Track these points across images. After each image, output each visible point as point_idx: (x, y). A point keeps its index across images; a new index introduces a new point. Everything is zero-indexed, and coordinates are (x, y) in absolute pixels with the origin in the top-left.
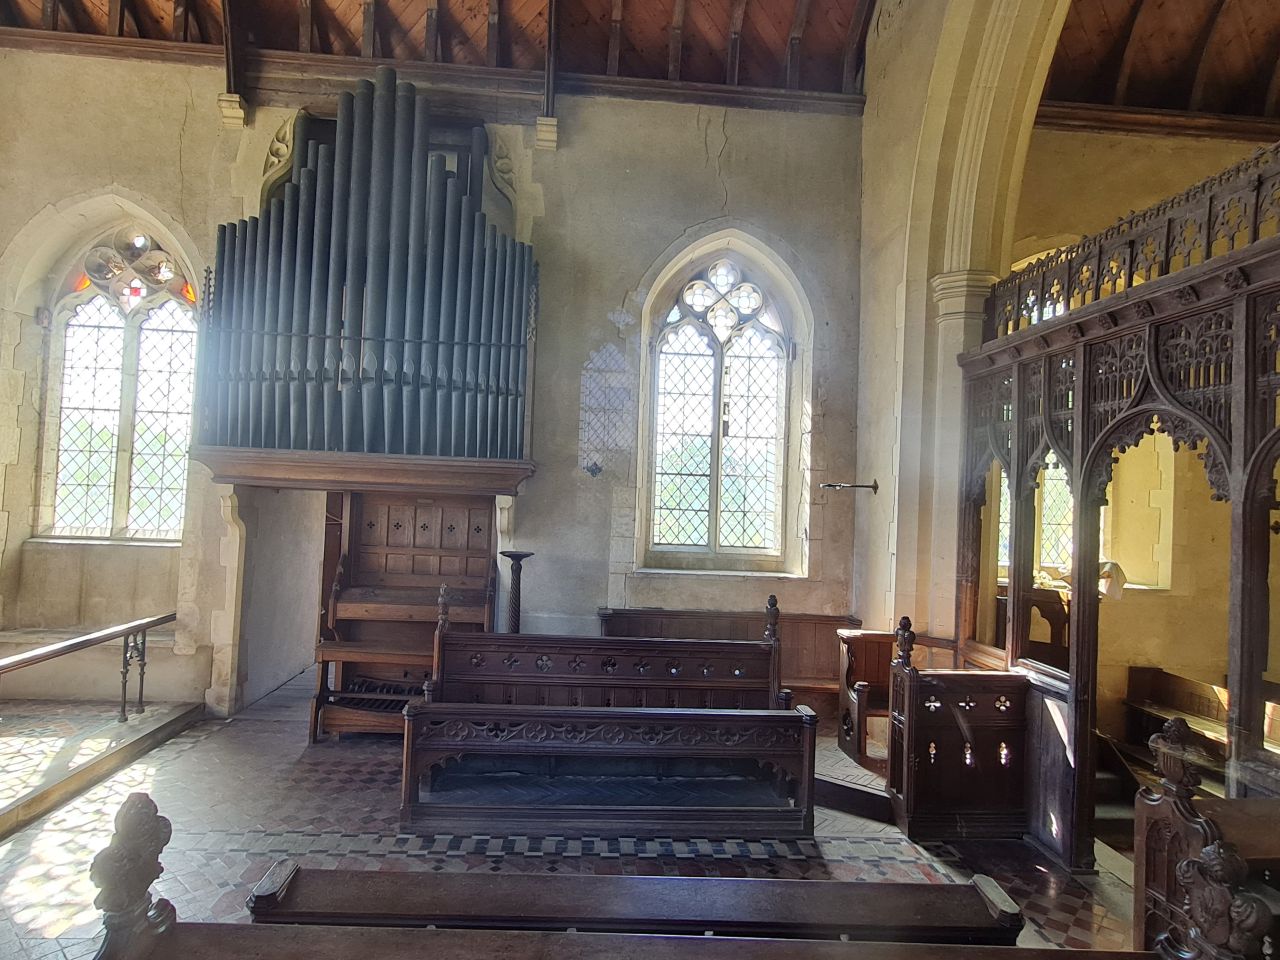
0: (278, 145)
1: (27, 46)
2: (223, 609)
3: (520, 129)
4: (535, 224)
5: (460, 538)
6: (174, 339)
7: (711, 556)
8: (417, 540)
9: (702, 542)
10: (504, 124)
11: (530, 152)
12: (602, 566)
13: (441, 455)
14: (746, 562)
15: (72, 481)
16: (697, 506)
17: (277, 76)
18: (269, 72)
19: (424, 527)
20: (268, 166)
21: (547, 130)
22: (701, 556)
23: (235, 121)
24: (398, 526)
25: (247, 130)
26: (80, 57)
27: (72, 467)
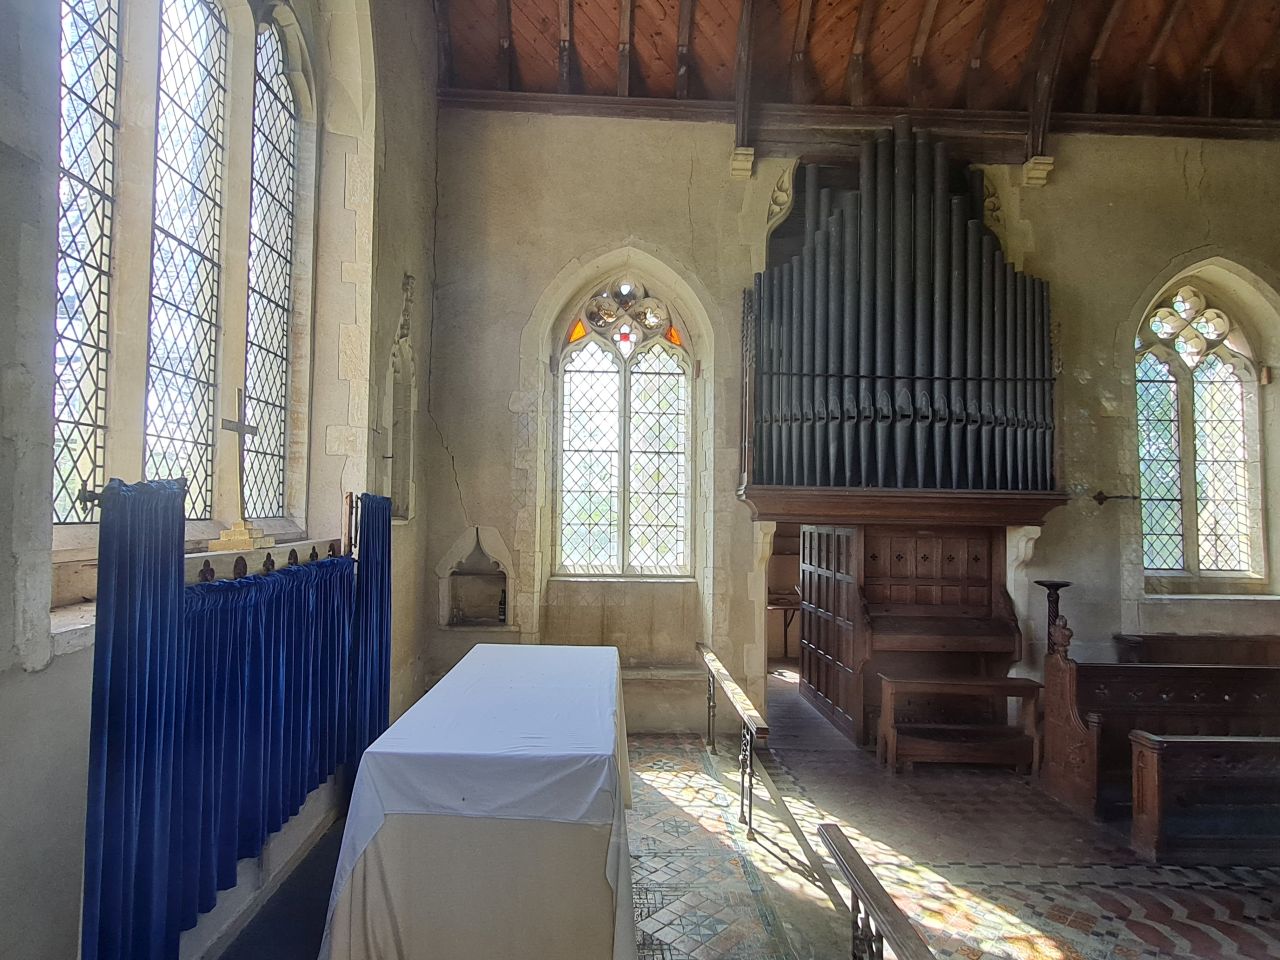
0: (779, 193)
1: (546, 110)
2: (754, 642)
3: (1005, 168)
4: (1026, 259)
5: (961, 567)
6: (662, 381)
7: (1196, 580)
8: (919, 569)
9: (1177, 567)
10: (991, 164)
11: (1016, 190)
12: (1114, 593)
13: (974, 488)
14: (1231, 585)
15: (576, 521)
16: (1170, 530)
17: (775, 128)
18: (768, 125)
19: (925, 558)
20: (771, 214)
21: (1036, 170)
22: (1186, 581)
23: (744, 173)
24: (899, 557)
25: (752, 181)
26: (596, 118)
27: (576, 507)
